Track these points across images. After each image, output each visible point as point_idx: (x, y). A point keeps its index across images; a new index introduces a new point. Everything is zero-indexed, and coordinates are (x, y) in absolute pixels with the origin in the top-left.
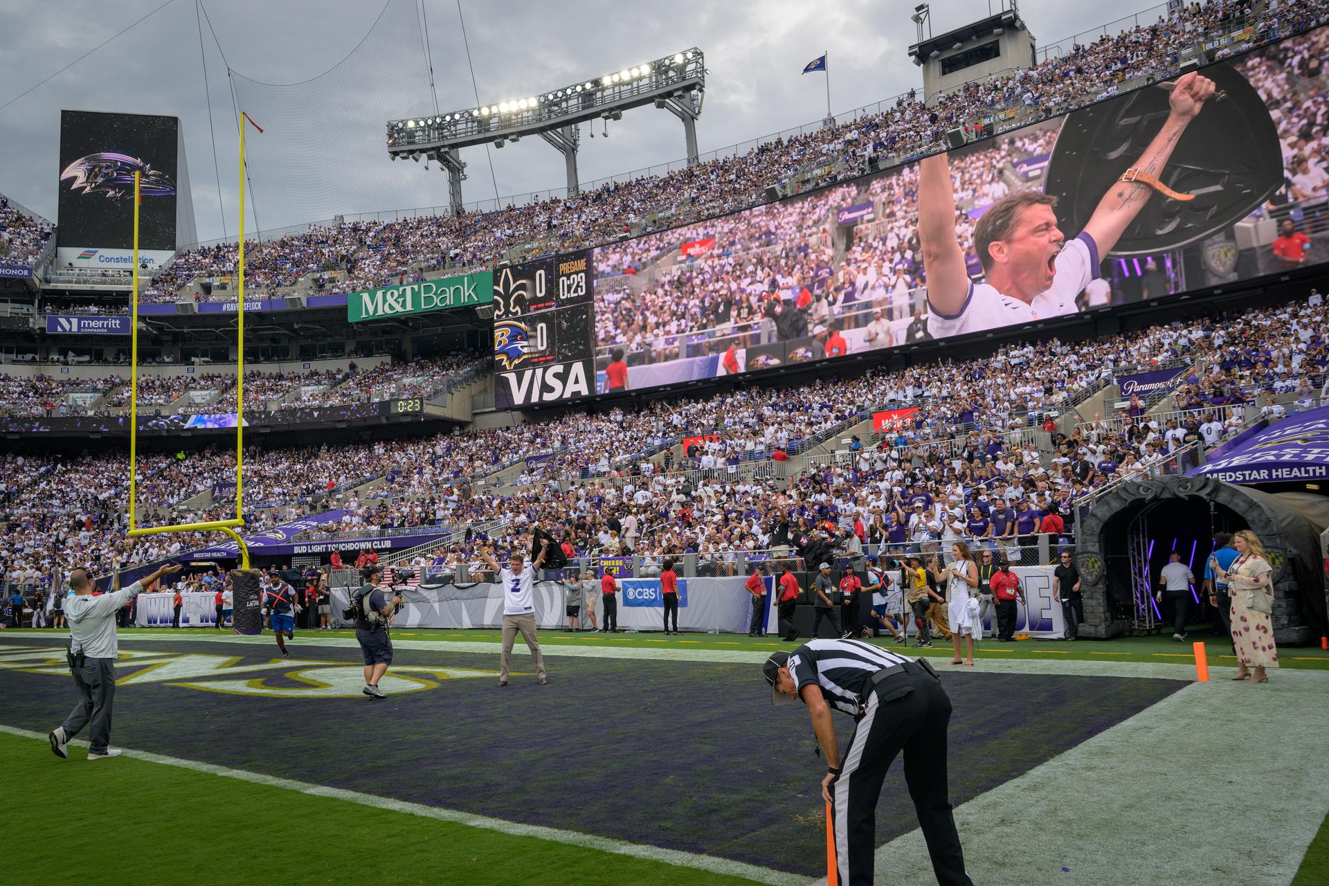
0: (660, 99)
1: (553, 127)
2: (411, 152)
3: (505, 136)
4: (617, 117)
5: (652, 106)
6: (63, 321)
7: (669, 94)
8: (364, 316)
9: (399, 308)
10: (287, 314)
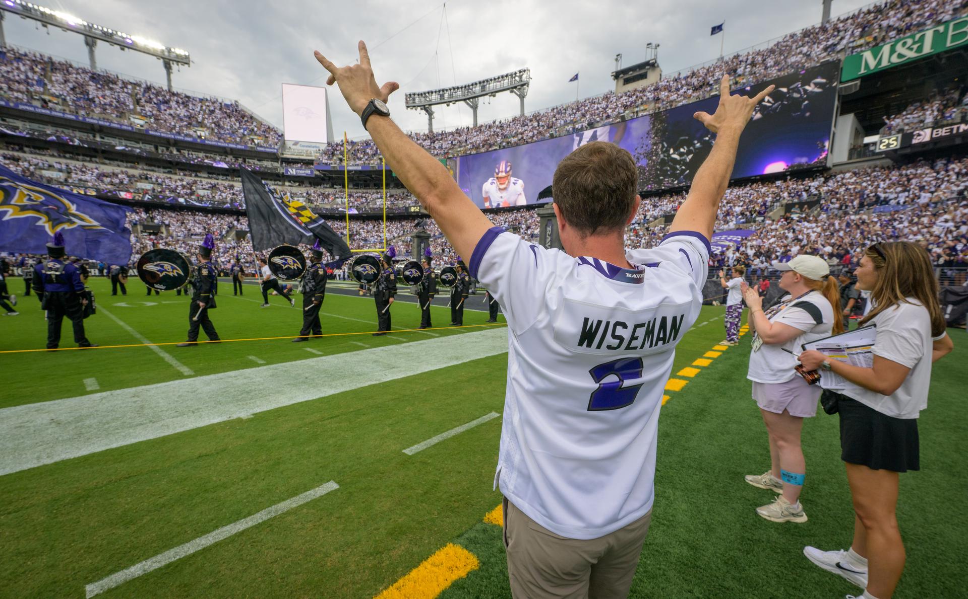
0: (512, 89)
1: (469, 99)
2: (414, 106)
3: (451, 102)
4: (494, 96)
5: (508, 91)
6: (290, 170)
7: (515, 87)
10: (370, 171)
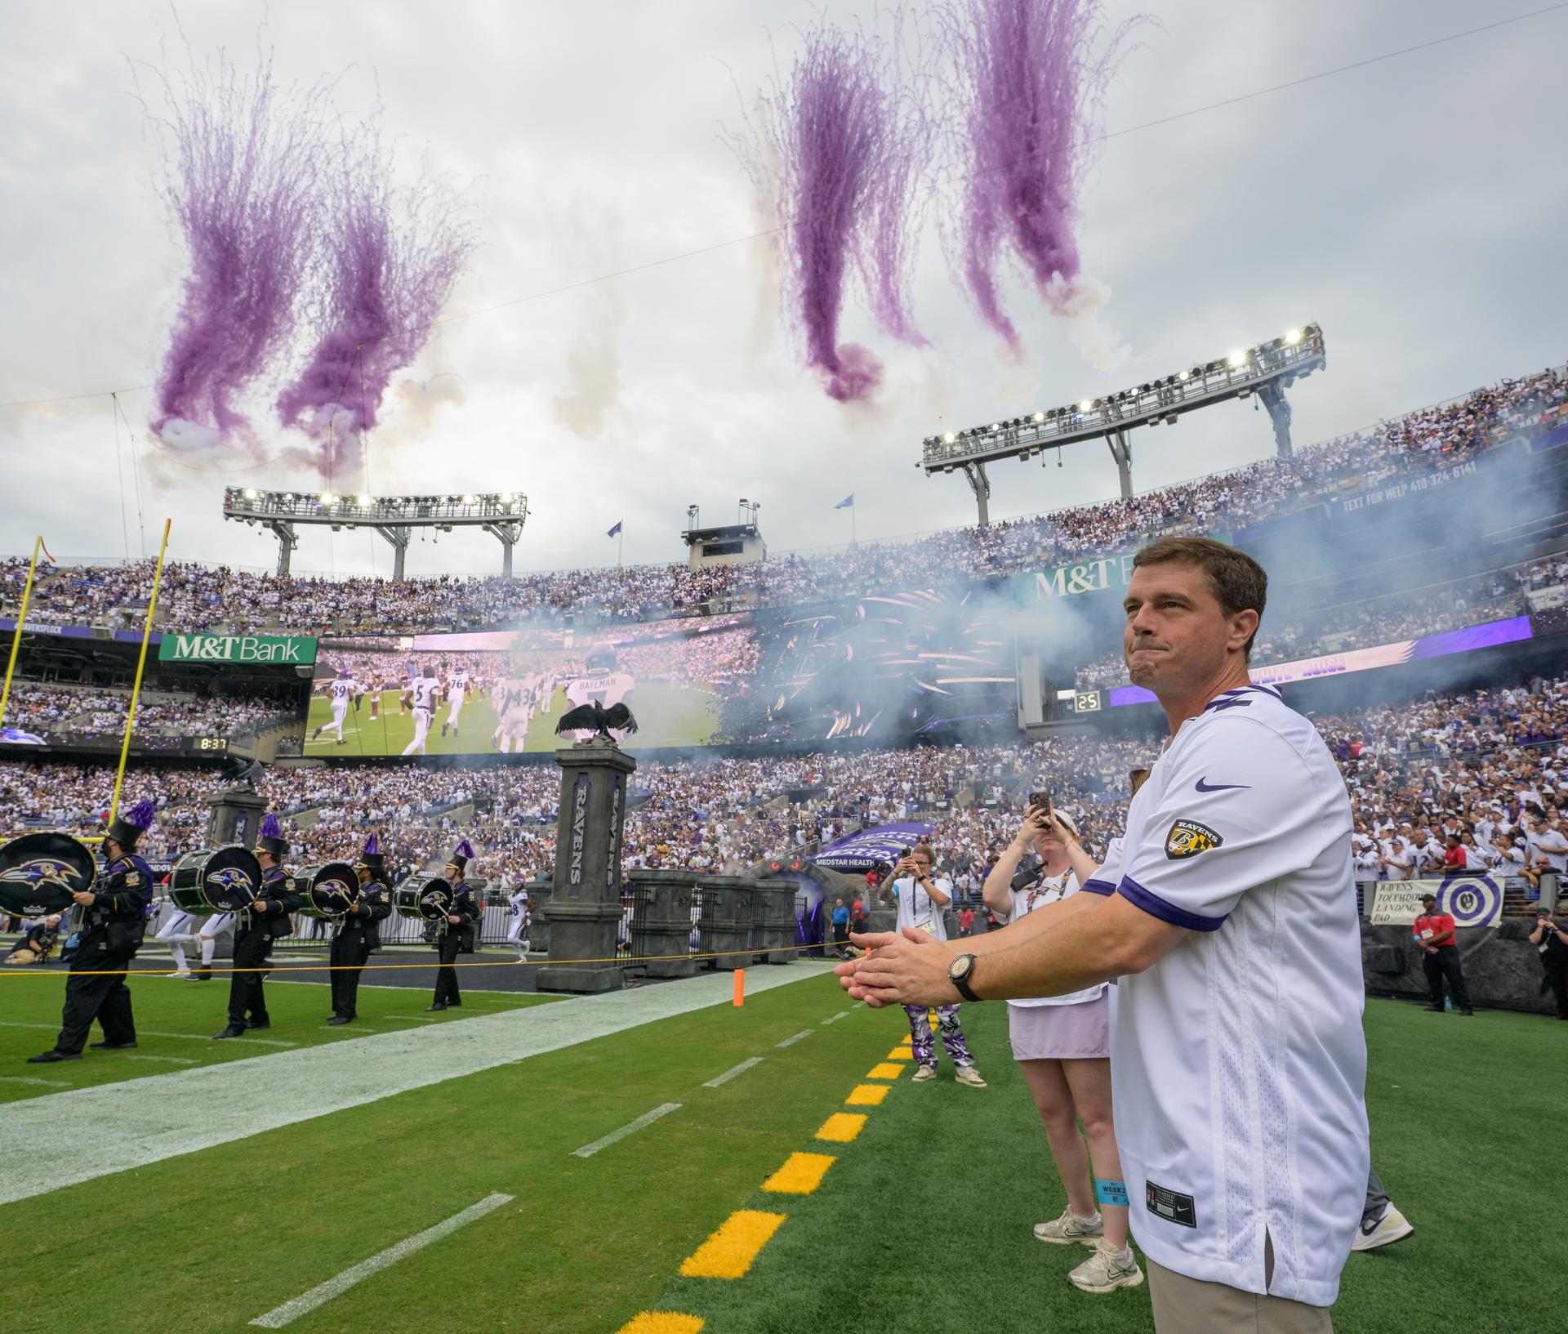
0: (488, 524)
2: (246, 517)
3: (343, 523)
4: (448, 530)
7: (495, 522)
8: (177, 656)
9: (216, 655)
